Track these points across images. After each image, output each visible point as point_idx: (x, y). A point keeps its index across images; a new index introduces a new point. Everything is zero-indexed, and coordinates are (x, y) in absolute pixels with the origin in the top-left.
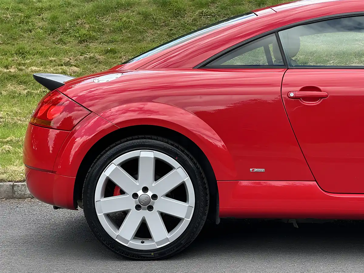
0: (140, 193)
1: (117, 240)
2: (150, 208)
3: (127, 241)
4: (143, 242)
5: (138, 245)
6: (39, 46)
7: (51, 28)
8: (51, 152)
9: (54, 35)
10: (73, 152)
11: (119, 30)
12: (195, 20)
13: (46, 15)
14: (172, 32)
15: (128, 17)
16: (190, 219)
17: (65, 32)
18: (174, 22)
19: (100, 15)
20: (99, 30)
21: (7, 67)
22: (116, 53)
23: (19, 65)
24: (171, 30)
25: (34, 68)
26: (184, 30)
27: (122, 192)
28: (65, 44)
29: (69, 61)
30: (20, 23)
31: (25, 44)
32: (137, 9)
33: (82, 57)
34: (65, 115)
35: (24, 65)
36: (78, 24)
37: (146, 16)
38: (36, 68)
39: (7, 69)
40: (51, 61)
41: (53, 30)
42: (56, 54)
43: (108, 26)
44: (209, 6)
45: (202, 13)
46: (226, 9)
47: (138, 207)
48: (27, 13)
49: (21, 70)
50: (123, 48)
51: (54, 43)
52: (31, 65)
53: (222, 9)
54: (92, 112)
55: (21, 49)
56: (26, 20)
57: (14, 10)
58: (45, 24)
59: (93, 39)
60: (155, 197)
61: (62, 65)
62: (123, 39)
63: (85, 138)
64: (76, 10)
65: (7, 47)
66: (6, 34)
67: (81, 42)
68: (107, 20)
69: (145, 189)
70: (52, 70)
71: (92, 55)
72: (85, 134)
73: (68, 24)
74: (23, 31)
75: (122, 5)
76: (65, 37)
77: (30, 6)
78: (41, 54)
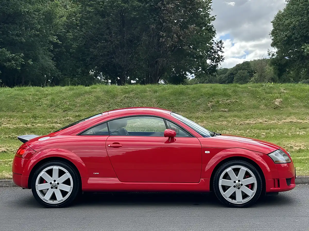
0: (53, 182)
1: (43, 200)
2: (56, 188)
3: (47, 201)
4: (53, 201)
5: (51, 202)
6: (43, 113)
7: (50, 104)
8: (22, 166)
9: (52, 108)
10: (29, 166)
11: (83, 105)
12: (122, 100)
13: (49, 97)
14: (109, 106)
15: (89, 98)
16: (71, 192)
17: (57, 106)
18: (112, 101)
19: (76, 97)
20: (74, 105)
21: (26, 124)
22: (80, 117)
23: (33, 123)
24: (109, 105)
25: (39, 125)
26: (115, 105)
27: (46, 182)
28: (56, 112)
29: (57, 121)
30: (36, 102)
31: (37, 112)
32: (94, 94)
33: (64, 119)
34: (28, 152)
35: (35, 123)
36: (64, 102)
37: (98, 98)
38: (40, 125)
39: (27, 125)
40: (48, 121)
41: (51, 105)
42: (51, 117)
43: (78, 103)
44: (130, 93)
45: (126, 97)
46: (138, 94)
47: (52, 188)
48: (40, 96)
49: (33, 125)
50: (84, 114)
51: (51, 112)
52: (38, 123)
53: (136, 95)
54: (36, 152)
55: (35, 115)
56: (39, 100)
57: (33, 95)
58: (48, 102)
59: (70, 109)
60: (58, 184)
61: (53, 123)
62: (85, 110)
63: (35, 160)
64: (64, 95)
65: (28, 114)
66: (28, 107)
67: (64, 111)
68: (78, 100)
69: (55, 181)
70: (48, 125)
71: (68, 118)
72: (35, 159)
73: (59, 102)
74: (37, 106)
75: (87, 92)
76: (57, 109)
77: (42, 93)
78: (44, 117)
